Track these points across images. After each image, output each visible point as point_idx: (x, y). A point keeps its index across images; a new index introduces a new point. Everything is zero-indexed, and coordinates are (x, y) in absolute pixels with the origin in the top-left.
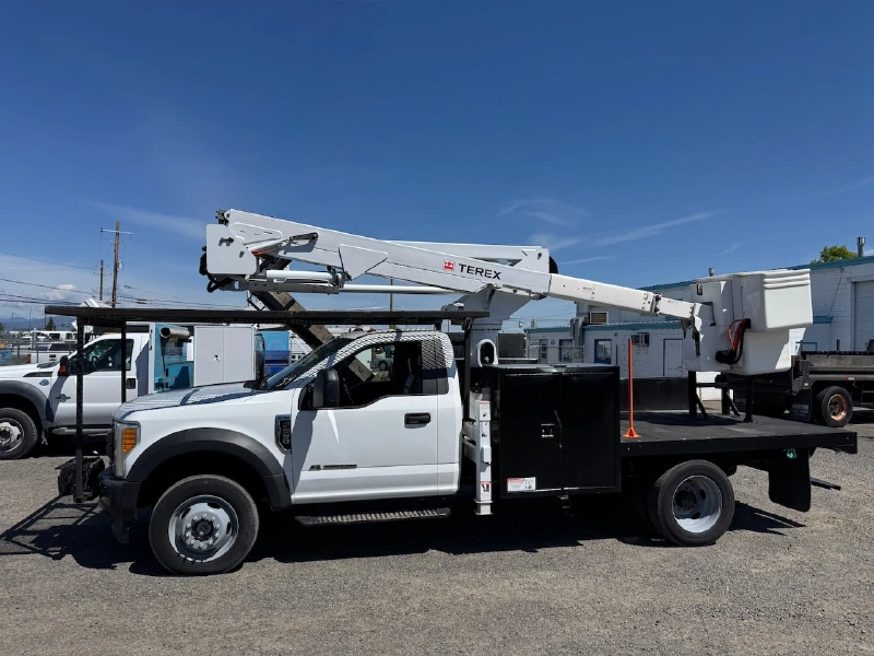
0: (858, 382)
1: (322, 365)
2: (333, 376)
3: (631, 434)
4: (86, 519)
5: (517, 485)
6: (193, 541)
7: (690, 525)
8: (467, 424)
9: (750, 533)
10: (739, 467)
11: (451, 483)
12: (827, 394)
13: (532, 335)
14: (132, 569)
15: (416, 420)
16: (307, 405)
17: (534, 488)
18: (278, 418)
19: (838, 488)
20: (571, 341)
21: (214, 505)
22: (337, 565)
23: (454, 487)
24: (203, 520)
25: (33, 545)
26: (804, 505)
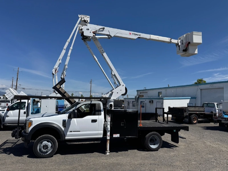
0: (200, 114)
1: (74, 108)
2: (76, 111)
3: (141, 125)
4: (14, 146)
5: (115, 136)
6: (43, 150)
7: (153, 147)
8: (105, 122)
9: (166, 149)
10: (165, 133)
11: (101, 135)
12: (192, 116)
13: (126, 100)
14: (28, 157)
15: (94, 121)
16: (70, 117)
17: (119, 136)
18: (63, 120)
19: (185, 138)
20: (135, 101)
21: (48, 142)
22: (75, 156)
23: (102, 136)
24: (45, 145)
25: (3, 152)
26: (177, 142)
